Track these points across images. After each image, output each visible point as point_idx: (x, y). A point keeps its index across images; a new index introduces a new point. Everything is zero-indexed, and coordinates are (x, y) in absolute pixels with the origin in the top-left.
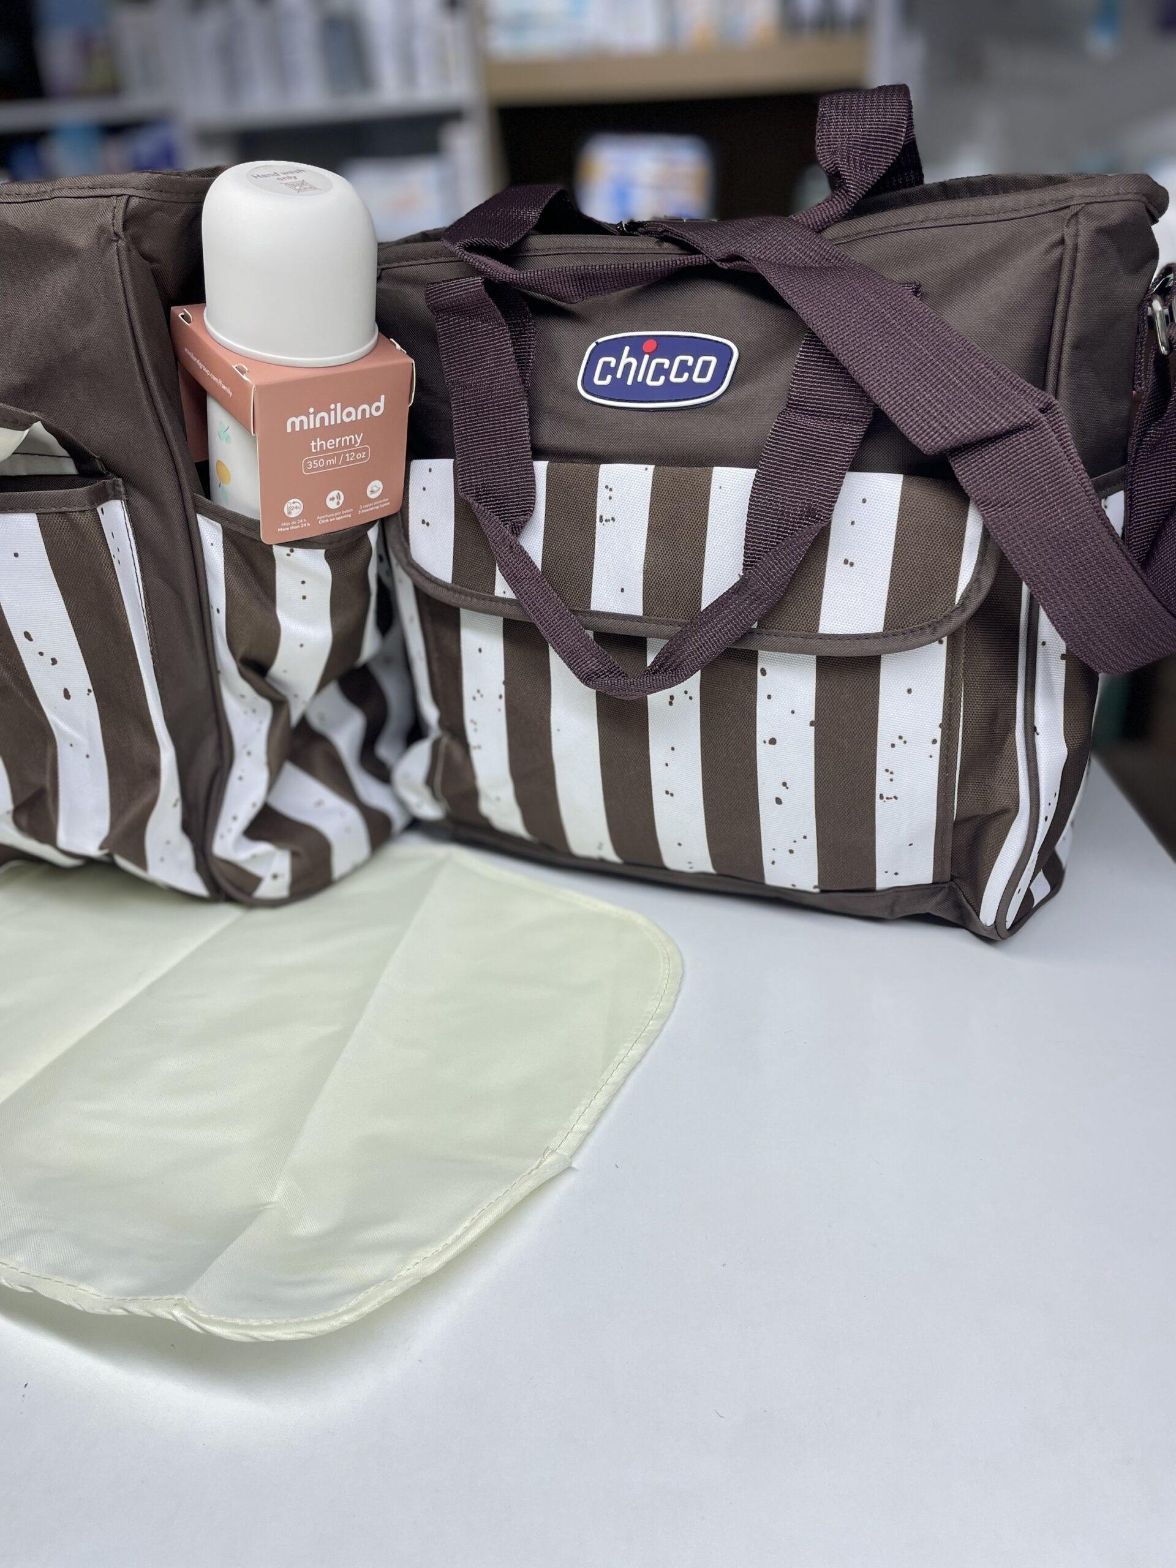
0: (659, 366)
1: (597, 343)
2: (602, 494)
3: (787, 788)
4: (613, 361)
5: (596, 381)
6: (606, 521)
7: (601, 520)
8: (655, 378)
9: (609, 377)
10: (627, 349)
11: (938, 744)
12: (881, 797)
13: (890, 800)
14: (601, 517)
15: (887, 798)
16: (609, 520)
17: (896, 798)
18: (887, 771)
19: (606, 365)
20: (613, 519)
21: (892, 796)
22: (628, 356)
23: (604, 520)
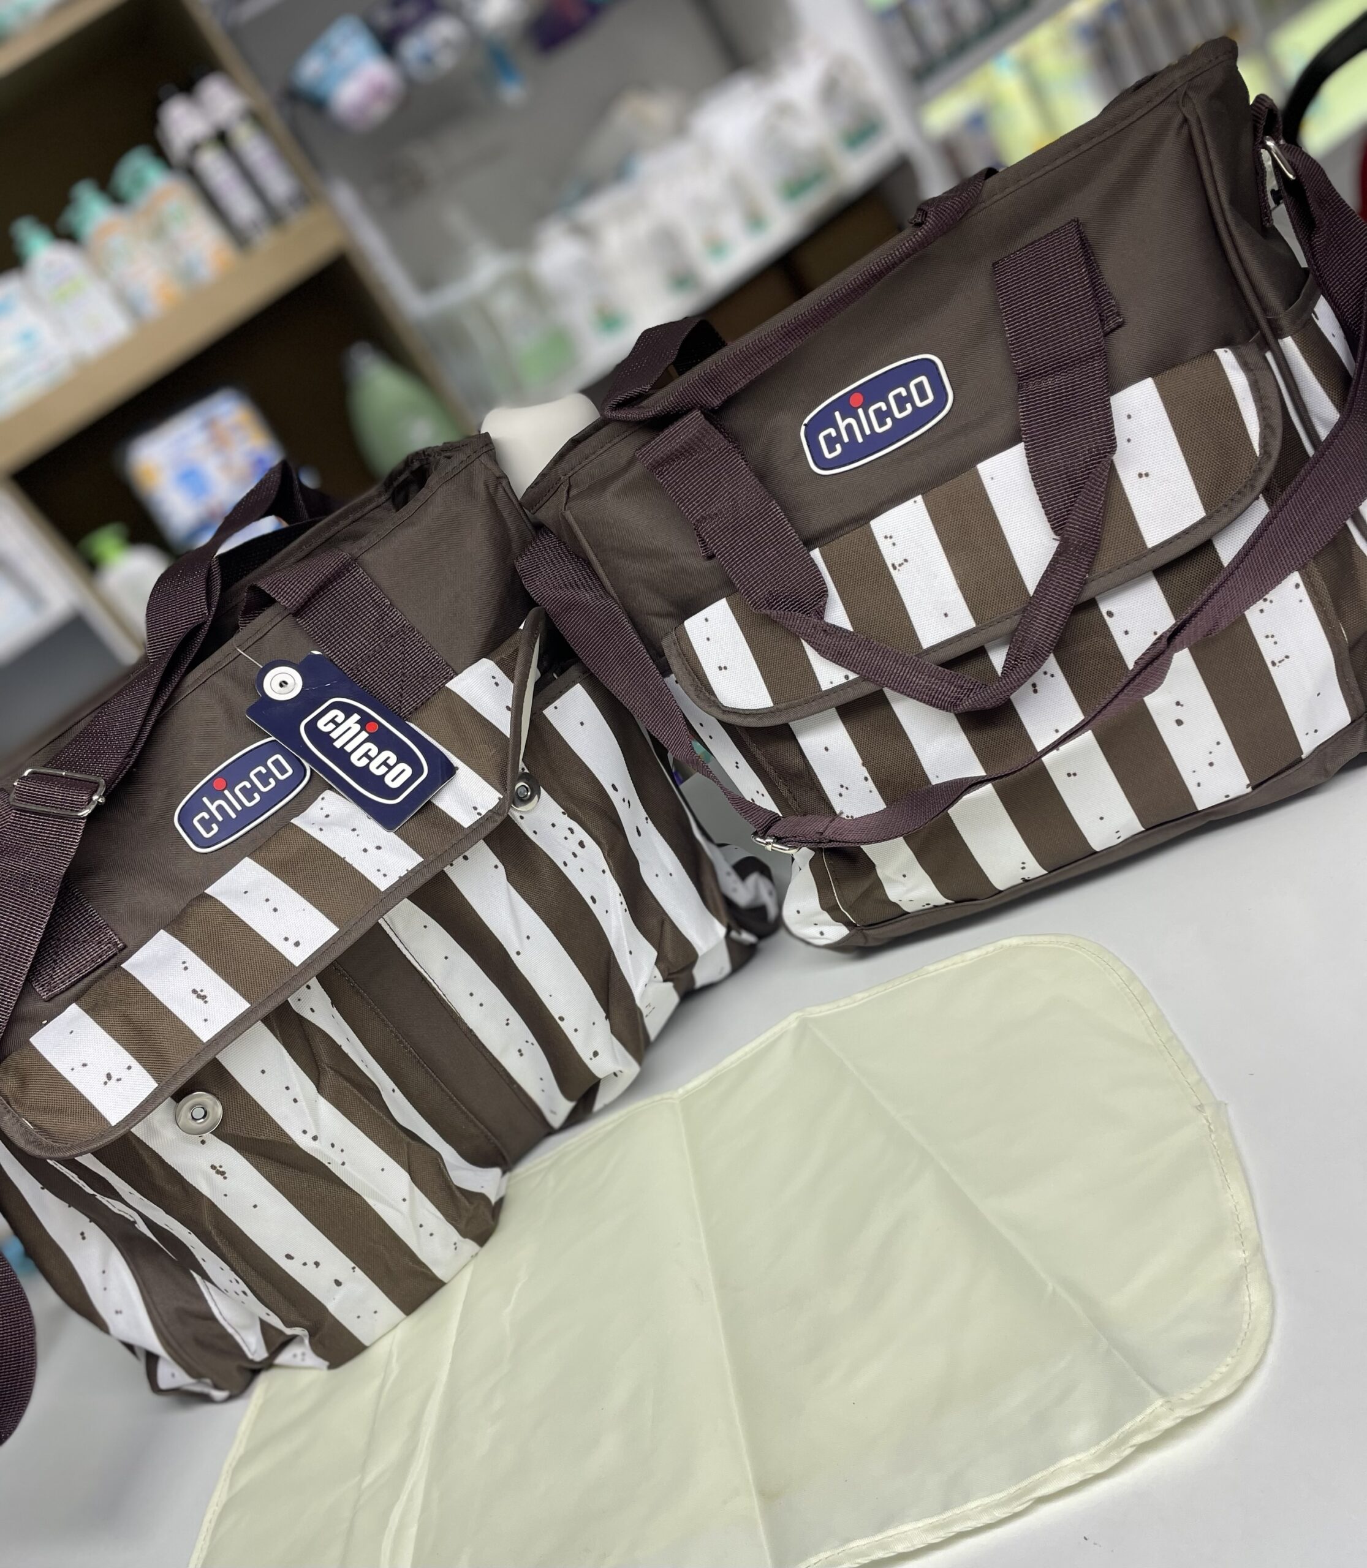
0: (878, 412)
1: (805, 425)
2: (884, 546)
3: (1182, 705)
4: (832, 432)
5: (828, 456)
6: (900, 565)
7: (894, 567)
8: (882, 423)
9: (838, 446)
10: (837, 414)
11: (1302, 587)
12: (1274, 664)
13: (1283, 662)
14: (893, 565)
15: (1280, 662)
16: (902, 564)
17: (1287, 657)
18: (1267, 637)
19: (828, 438)
20: (906, 561)
21: (1283, 657)
22: (843, 419)
23: (897, 566)
